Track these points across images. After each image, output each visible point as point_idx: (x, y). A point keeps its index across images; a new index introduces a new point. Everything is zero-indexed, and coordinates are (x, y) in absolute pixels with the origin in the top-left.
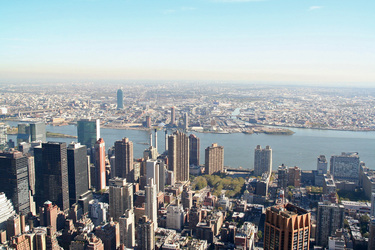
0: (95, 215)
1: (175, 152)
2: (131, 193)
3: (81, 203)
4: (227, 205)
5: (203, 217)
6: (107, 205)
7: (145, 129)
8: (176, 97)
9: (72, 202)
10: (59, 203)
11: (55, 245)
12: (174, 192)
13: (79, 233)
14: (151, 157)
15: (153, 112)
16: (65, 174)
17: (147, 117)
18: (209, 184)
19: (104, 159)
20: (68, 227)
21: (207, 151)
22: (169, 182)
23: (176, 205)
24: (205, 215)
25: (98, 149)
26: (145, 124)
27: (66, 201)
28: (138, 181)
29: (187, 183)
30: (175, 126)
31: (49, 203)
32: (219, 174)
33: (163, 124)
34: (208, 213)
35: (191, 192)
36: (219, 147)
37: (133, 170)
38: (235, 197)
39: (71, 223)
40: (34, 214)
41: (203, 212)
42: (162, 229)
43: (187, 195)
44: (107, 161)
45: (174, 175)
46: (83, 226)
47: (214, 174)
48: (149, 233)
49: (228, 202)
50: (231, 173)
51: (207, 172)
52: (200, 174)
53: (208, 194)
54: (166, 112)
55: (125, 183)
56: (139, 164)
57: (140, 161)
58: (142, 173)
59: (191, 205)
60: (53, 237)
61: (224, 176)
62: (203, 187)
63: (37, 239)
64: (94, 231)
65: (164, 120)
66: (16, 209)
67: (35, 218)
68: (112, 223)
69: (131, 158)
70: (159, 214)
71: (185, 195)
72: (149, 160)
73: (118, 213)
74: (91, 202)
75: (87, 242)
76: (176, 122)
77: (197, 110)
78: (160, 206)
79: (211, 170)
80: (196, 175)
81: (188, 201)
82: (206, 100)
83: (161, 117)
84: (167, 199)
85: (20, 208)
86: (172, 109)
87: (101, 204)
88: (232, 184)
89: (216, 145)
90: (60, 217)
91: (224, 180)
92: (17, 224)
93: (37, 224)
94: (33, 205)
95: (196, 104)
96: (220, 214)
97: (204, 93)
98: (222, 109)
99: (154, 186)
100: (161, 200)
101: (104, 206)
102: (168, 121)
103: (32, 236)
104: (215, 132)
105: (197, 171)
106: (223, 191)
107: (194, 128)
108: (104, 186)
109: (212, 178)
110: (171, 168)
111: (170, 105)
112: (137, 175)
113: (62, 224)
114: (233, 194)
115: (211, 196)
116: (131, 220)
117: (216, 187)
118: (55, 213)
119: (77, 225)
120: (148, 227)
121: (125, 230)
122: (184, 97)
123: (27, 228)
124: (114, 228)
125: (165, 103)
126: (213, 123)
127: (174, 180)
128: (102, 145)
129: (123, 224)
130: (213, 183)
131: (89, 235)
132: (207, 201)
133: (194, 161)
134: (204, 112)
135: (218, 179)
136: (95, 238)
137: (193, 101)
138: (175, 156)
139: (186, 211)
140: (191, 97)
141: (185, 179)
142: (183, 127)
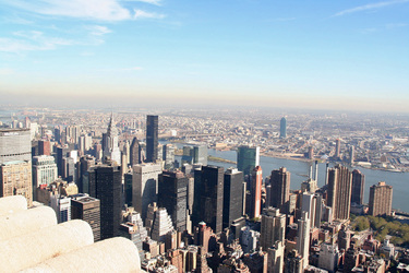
0: (246, 241)
1: (335, 187)
2: (283, 225)
3: (233, 228)
4: (392, 253)
5: (360, 262)
6: (258, 234)
7: (306, 160)
8: (344, 128)
9: (224, 226)
10: (212, 226)
11: (204, 264)
12: (331, 230)
13: (228, 257)
14: (309, 190)
15: (317, 143)
16: (220, 198)
17: (310, 148)
18: (372, 226)
19: (260, 188)
20: (219, 249)
21: (372, 189)
22: (326, 218)
23: (331, 244)
24: (364, 260)
25: (255, 177)
26: (307, 155)
27: (219, 224)
28: (293, 214)
29: (346, 222)
30: (339, 159)
31: (204, 224)
32: (384, 216)
33: (326, 157)
34: (367, 259)
35: (349, 232)
36: (387, 187)
37: (289, 202)
38: (402, 246)
39: (221, 246)
40: (190, 232)
41: (361, 257)
42: (313, 267)
43: (345, 235)
44: (264, 189)
45: (332, 212)
46: (233, 251)
47: (379, 216)
48: (297, 269)
49: (393, 250)
50: (400, 217)
51: (370, 212)
52: (363, 214)
53: (369, 237)
54: (331, 144)
55: (278, 214)
56: (295, 196)
57: (297, 193)
58: (298, 205)
59: (348, 247)
60: (203, 257)
61: (390, 219)
62: (365, 228)
63: (189, 256)
64: (242, 258)
65: (328, 152)
66: (174, 225)
67: (189, 236)
68: (261, 253)
69: (288, 189)
70: (311, 250)
71: (342, 234)
72: (306, 193)
73: (268, 243)
74: (242, 229)
75: (234, 267)
76: (341, 156)
77: (365, 144)
78: (313, 243)
79: (376, 211)
80: (357, 215)
81: (345, 242)
82: (378, 134)
83: (325, 148)
84: (322, 236)
85: (178, 225)
86: (337, 141)
87: (253, 232)
88: (400, 231)
89: (383, 184)
90: (212, 239)
91: (391, 224)
92: (174, 240)
93: (191, 243)
94: (189, 223)
95: (366, 137)
96: (382, 262)
97: (376, 126)
98: (396, 144)
99: (308, 221)
100: (315, 236)
101: (255, 235)
102: (332, 154)
103: (185, 252)
104: (384, 170)
105: (359, 211)
106: (388, 237)
107: (360, 163)
108: (257, 215)
109: (376, 220)
110: (330, 204)
111: (336, 137)
112: (293, 207)
113: (213, 246)
114: (400, 242)
115: (372, 240)
116: (280, 252)
117: (379, 230)
118: (208, 234)
119: (227, 249)
120: (297, 263)
121: (273, 262)
122: (352, 129)
123: (182, 245)
124: (262, 258)
125: (330, 134)
126: (383, 159)
127: (332, 217)
128: (259, 173)
129: (271, 255)
130: (377, 226)
131: (237, 261)
132: (367, 245)
133: (356, 198)
134: (373, 146)
135: (383, 222)
136: (242, 265)
137: (362, 133)
138: (335, 191)
139: (341, 252)
140: (361, 130)
141: (344, 217)
142: (349, 161)
